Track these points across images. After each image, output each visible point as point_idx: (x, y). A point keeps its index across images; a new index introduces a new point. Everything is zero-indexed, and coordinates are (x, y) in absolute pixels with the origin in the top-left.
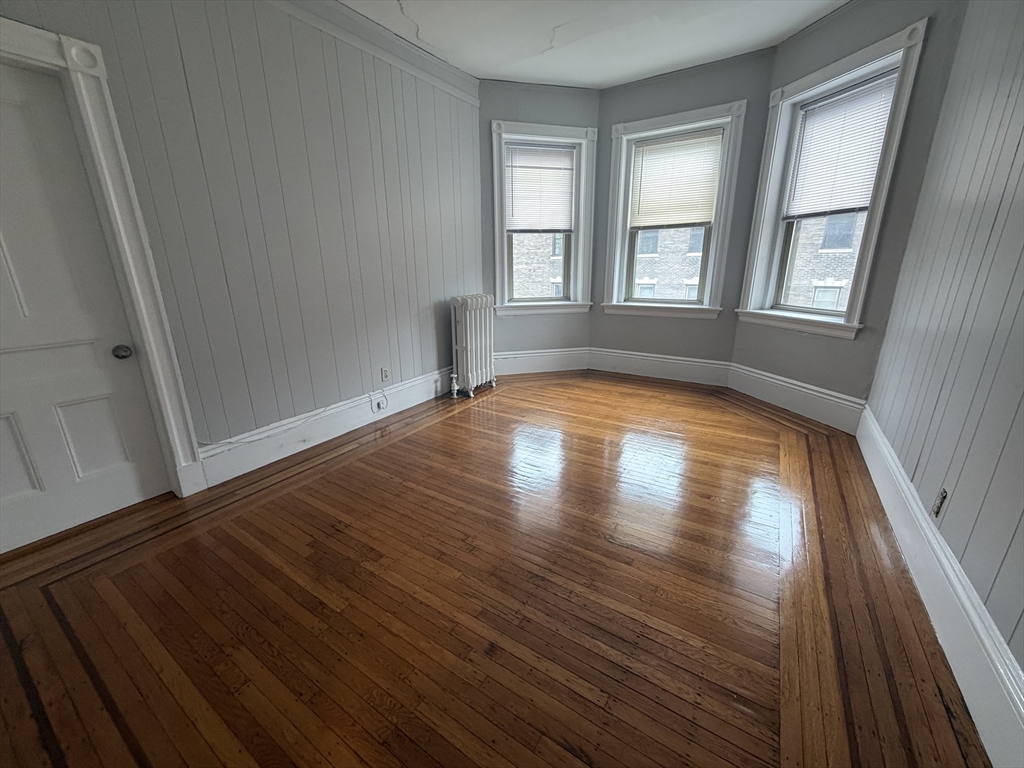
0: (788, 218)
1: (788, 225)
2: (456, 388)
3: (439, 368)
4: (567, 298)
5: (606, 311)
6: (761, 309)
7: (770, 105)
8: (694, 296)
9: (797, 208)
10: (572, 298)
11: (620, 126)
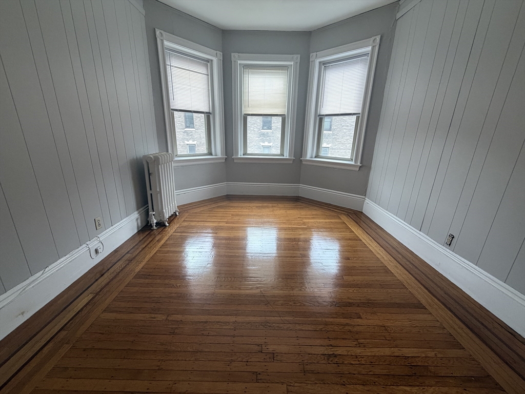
0: (320, 115)
1: (321, 118)
2: (155, 221)
3: (137, 210)
4: (210, 154)
5: (235, 161)
6: (311, 158)
7: (310, 60)
8: (279, 152)
9: (325, 111)
10: (213, 153)
11: (236, 55)
